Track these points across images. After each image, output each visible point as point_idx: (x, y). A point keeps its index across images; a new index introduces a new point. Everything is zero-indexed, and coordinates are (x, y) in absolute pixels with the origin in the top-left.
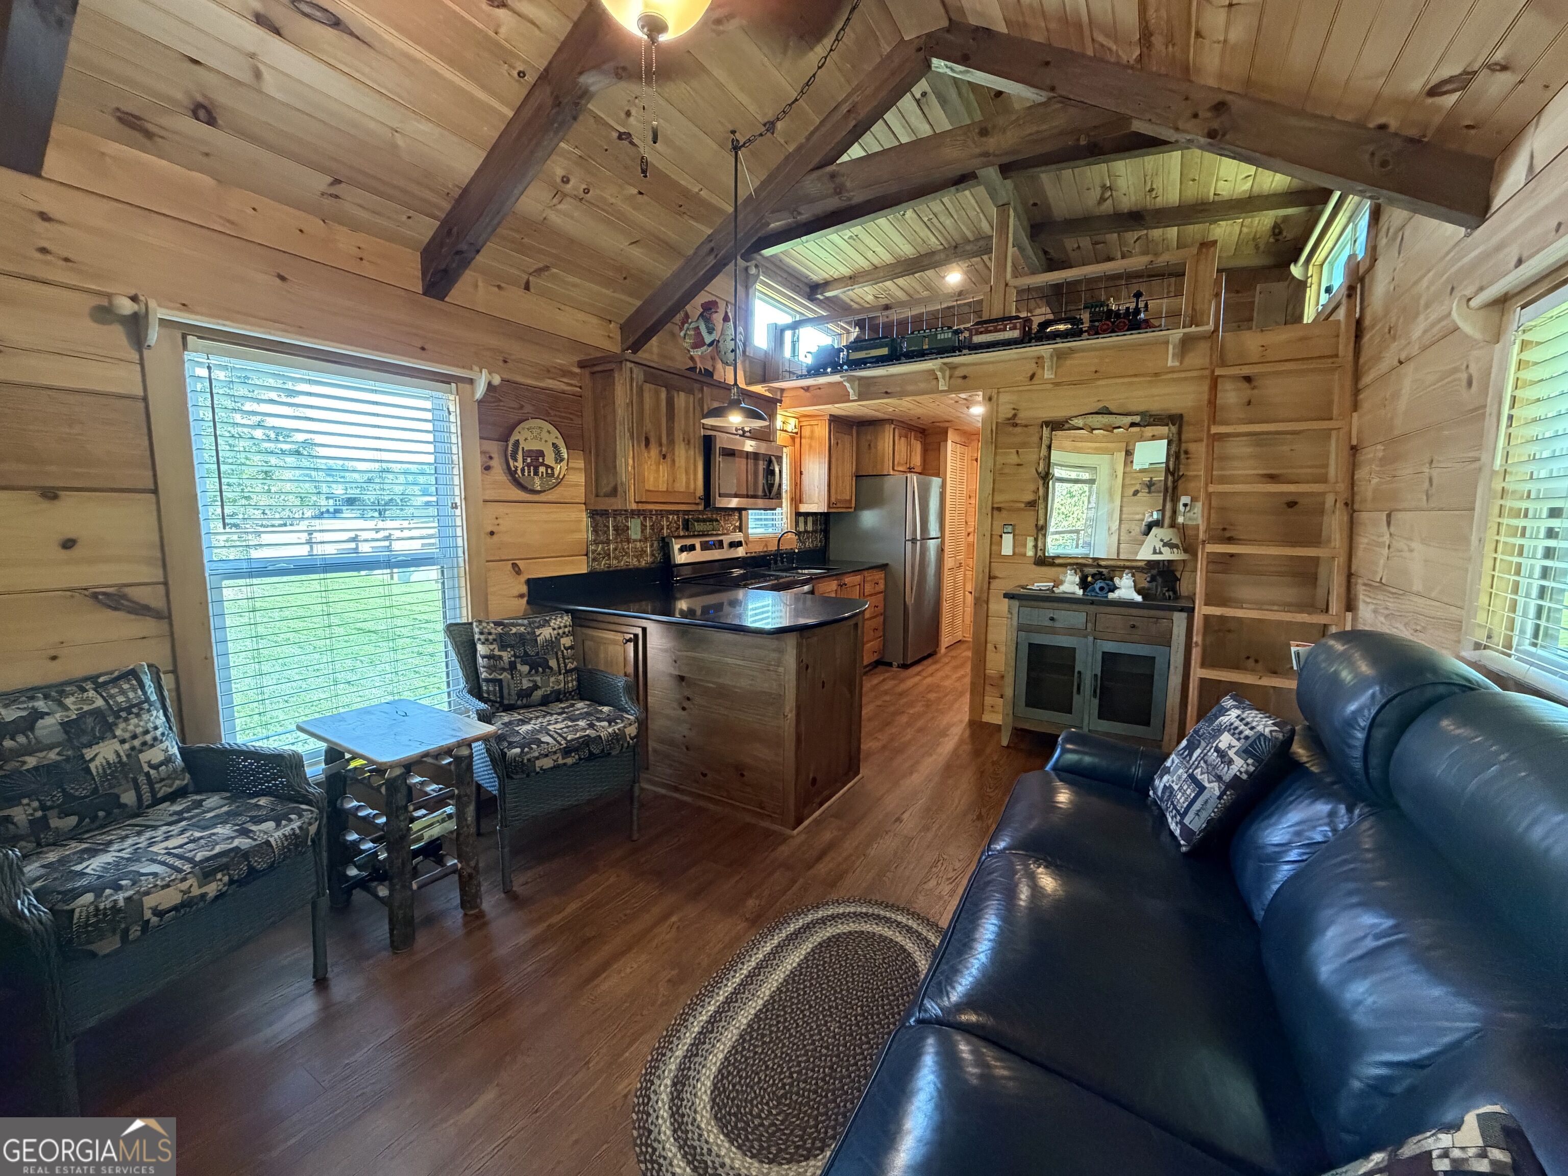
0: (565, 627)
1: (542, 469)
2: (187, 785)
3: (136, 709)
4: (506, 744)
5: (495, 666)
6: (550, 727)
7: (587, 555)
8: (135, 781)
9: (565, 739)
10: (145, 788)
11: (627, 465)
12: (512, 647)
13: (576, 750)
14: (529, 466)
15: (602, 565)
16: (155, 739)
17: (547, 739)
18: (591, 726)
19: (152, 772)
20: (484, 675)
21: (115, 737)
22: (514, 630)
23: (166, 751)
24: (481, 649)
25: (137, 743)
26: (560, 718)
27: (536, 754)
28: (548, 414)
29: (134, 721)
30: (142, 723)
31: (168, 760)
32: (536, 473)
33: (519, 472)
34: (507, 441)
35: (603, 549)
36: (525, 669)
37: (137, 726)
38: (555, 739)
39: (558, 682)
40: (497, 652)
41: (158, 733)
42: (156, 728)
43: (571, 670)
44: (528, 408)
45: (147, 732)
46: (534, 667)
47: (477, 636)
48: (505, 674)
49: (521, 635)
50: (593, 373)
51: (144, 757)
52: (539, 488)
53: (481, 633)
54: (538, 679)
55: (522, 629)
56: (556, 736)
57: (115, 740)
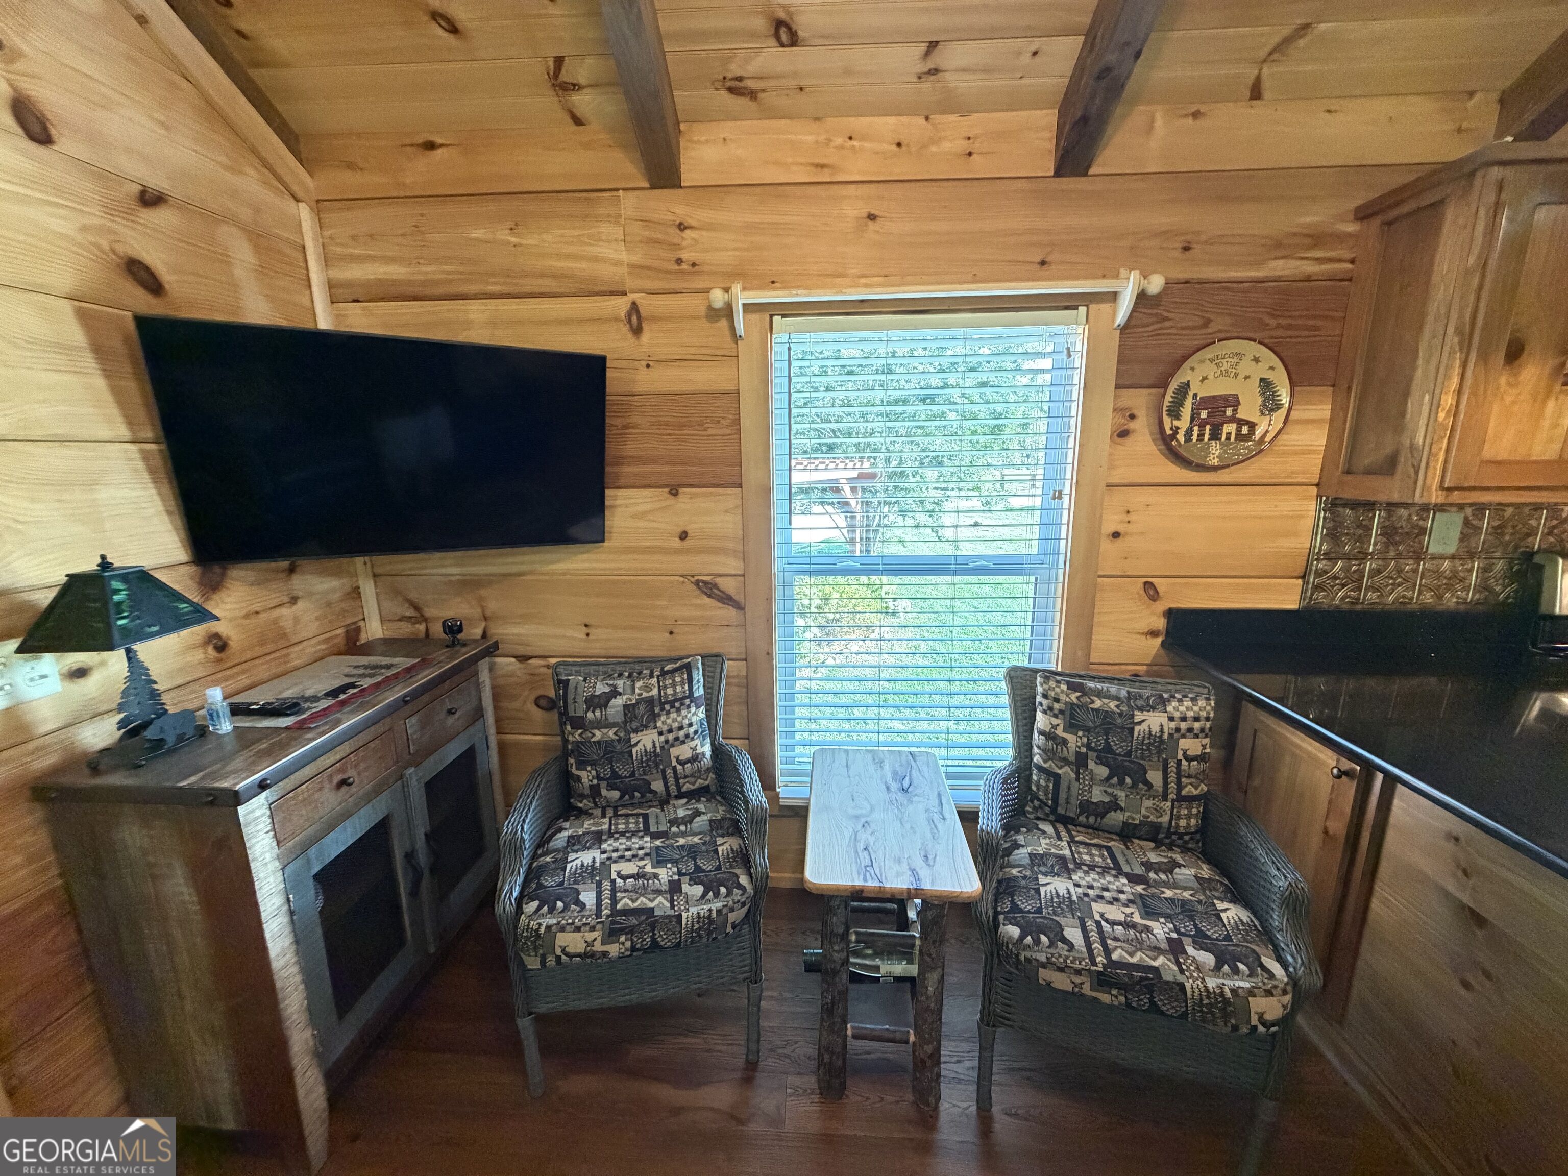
0: (1197, 719)
1: (1230, 428)
2: (708, 786)
3: (678, 703)
4: (1007, 906)
5: (1054, 752)
6: (1097, 907)
7: (1303, 577)
8: (664, 771)
9: (1107, 952)
10: (671, 781)
11: (1435, 406)
12: (1087, 730)
13: (1123, 987)
14: (1202, 426)
15: (1340, 597)
16: (687, 736)
17: (1073, 934)
18: (1175, 948)
19: (679, 767)
20: (1037, 759)
21: (656, 727)
22: (1098, 704)
23: (694, 749)
24: (1042, 721)
25: (671, 737)
26: (1131, 890)
27: (1042, 958)
28: (1264, 326)
29: (674, 715)
30: (680, 719)
31: (695, 759)
32: (1215, 436)
33: (1181, 437)
34: (1165, 386)
35: (1344, 569)
36: (1102, 771)
37: (674, 720)
38: (1088, 944)
39: (1159, 812)
40: (1060, 732)
41: (692, 730)
42: (690, 725)
43: (1191, 799)
44: (1219, 323)
45: (681, 728)
46: (1118, 771)
47: (1039, 699)
48: (1067, 769)
49: (1107, 715)
50: (1389, 223)
51: (674, 752)
52: (1216, 462)
53: (1045, 696)
54: (1122, 795)
55: (1112, 705)
56: (1094, 936)
57: (656, 731)
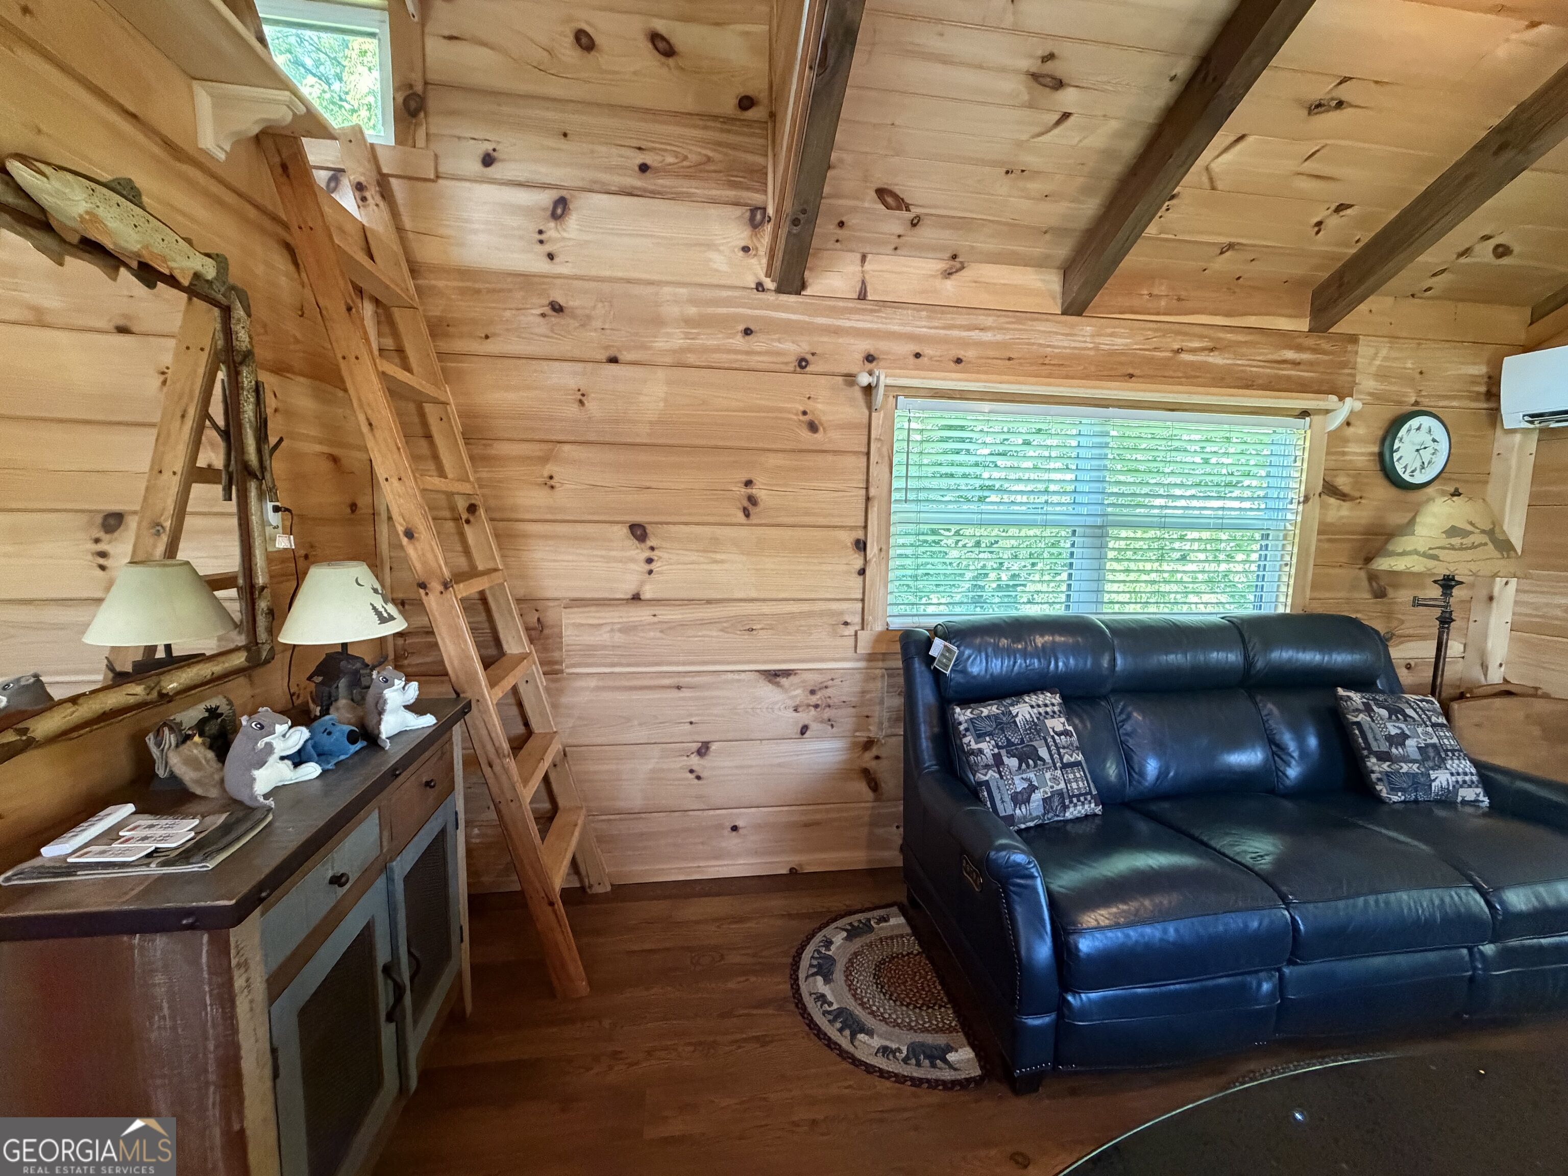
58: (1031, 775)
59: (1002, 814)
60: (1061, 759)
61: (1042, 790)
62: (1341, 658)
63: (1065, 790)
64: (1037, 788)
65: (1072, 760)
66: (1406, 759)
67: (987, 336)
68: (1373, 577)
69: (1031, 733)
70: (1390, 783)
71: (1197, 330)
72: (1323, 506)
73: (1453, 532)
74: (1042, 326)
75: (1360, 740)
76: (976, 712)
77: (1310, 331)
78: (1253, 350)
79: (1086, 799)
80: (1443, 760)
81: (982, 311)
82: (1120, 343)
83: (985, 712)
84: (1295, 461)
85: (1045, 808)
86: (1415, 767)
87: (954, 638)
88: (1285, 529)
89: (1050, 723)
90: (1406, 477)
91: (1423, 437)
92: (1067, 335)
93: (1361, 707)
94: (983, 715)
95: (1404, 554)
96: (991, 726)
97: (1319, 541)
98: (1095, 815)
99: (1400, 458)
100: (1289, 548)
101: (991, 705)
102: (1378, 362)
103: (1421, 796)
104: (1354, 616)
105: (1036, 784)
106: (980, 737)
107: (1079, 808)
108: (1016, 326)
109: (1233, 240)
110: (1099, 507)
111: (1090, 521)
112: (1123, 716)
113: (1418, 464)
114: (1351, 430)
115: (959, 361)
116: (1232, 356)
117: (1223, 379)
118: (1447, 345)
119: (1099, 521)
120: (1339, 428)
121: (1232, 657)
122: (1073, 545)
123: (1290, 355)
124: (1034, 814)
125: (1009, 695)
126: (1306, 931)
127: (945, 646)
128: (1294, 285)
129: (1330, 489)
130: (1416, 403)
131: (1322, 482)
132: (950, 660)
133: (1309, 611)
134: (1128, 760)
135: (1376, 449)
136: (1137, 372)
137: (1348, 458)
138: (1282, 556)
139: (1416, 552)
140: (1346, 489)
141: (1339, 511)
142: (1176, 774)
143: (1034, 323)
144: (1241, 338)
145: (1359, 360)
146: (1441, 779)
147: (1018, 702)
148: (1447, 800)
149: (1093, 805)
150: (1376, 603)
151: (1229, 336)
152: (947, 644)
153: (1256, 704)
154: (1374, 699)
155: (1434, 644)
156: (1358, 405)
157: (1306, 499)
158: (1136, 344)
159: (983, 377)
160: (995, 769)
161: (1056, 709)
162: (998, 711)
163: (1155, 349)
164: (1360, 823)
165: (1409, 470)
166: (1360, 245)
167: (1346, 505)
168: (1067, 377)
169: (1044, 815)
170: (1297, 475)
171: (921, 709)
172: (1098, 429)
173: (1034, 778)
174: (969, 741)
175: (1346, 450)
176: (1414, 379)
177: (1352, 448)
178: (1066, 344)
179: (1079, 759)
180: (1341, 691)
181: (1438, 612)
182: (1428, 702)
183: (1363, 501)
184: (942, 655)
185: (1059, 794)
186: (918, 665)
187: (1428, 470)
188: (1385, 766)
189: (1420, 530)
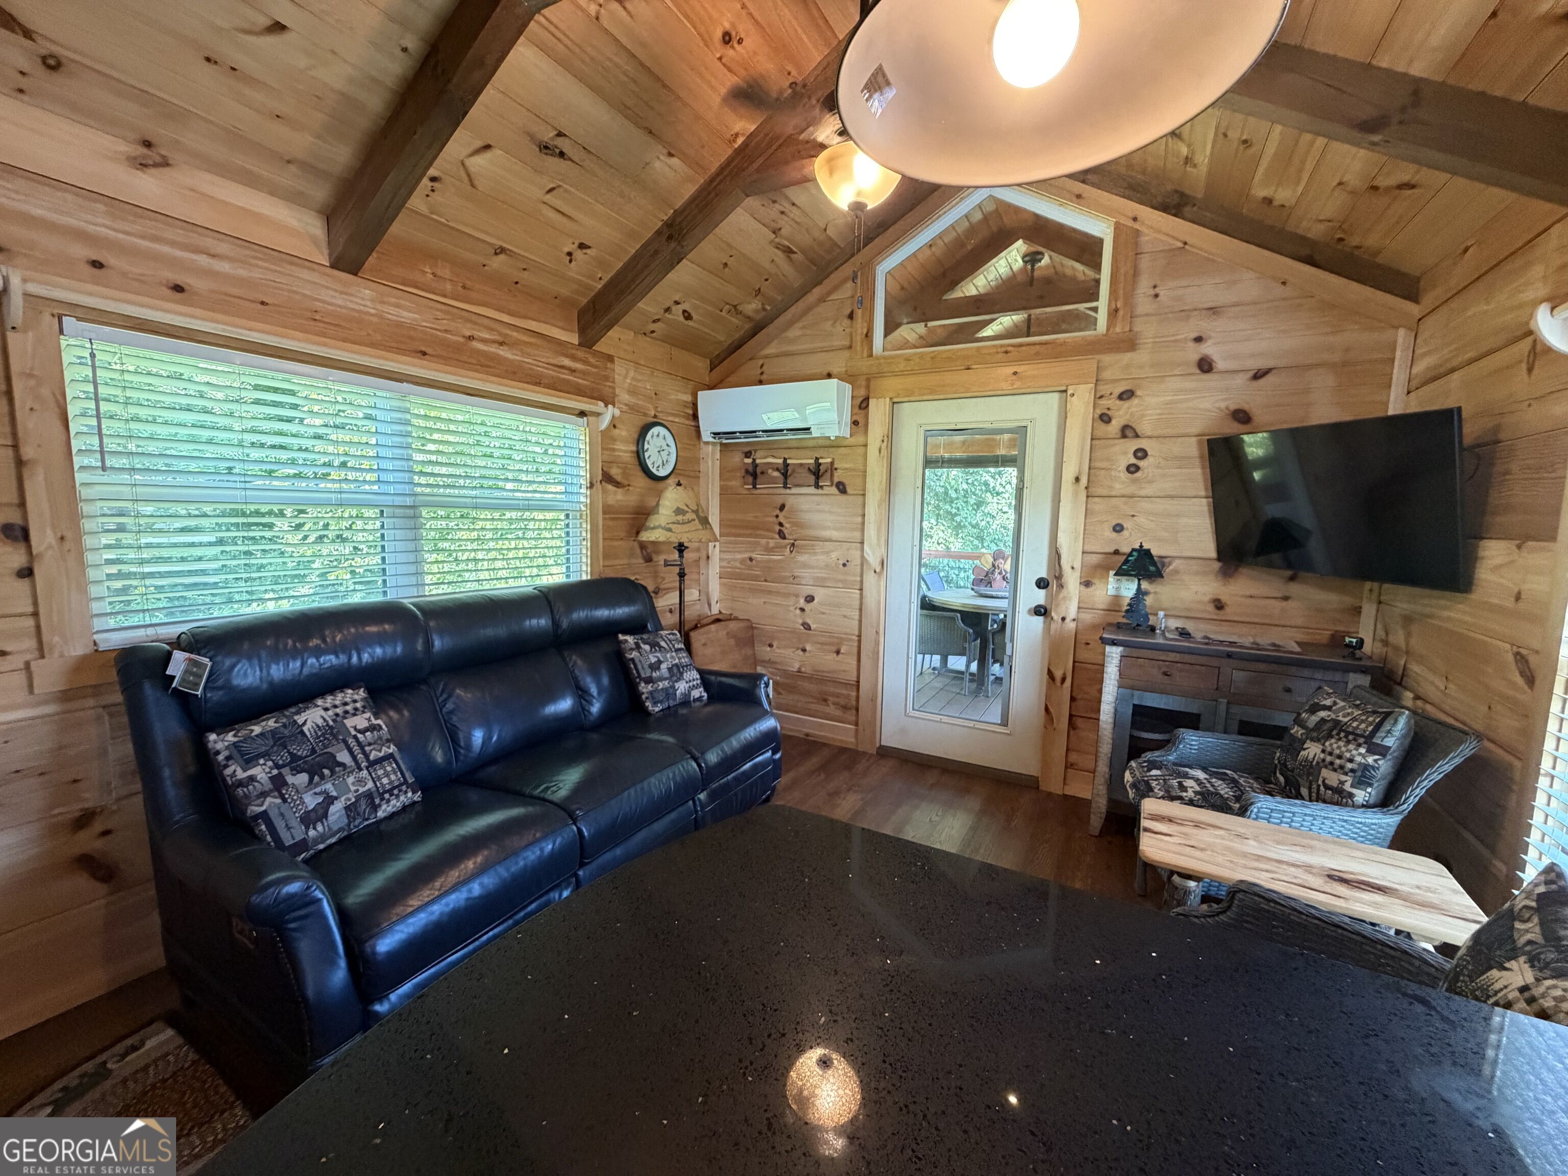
19: (1322, 788)
25: (1329, 759)
29: (1341, 743)
30: (1343, 749)
57: (1321, 747)
58: (329, 787)
59: (288, 842)
60: (367, 756)
61: (343, 799)
62: (621, 612)
63: (374, 789)
64: (336, 798)
65: (381, 754)
66: (661, 679)
67: (224, 267)
68: (643, 546)
69: (326, 738)
70: (653, 698)
71: (486, 322)
72: (604, 491)
73: (679, 511)
74: (305, 274)
75: (634, 672)
76: (242, 733)
77: (579, 345)
78: (536, 352)
79: (400, 791)
80: (682, 674)
81: (211, 233)
82: (407, 316)
83: (257, 729)
84: (580, 453)
85: (348, 816)
86: (666, 683)
87: (204, 647)
88: (580, 510)
89: (349, 723)
90: (654, 471)
91: (660, 442)
92: (342, 293)
93: (634, 646)
94: (254, 734)
95: (654, 528)
96: (266, 745)
97: (604, 519)
98: (414, 803)
99: (649, 457)
100: (584, 525)
101: (268, 719)
102: (628, 381)
103: (672, 703)
104: (633, 578)
105: (334, 794)
106: (249, 761)
107: (393, 802)
108: (266, 265)
109: (505, 245)
110: (407, 487)
111: (399, 500)
112: (445, 696)
113: (660, 462)
114: (616, 432)
115: (178, 289)
116: (519, 353)
117: (515, 373)
118: (669, 376)
119: (409, 501)
120: (608, 428)
121: (541, 623)
122: (382, 527)
123: (567, 362)
124: (335, 828)
125: (295, 704)
126: (589, 835)
127: (190, 660)
128: (564, 303)
129: (607, 478)
130: (655, 417)
131: (600, 472)
132: (201, 677)
133: (603, 576)
134: (452, 737)
135: (634, 448)
136: (428, 350)
137: (617, 453)
138: (581, 532)
139: (659, 527)
140: (619, 478)
141: (617, 496)
142: (499, 737)
143: (293, 268)
144: (525, 338)
145: (616, 376)
146: (681, 687)
147: (308, 708)
148: (686, 702)
149: (410, 794)
150: (647, 566)
151: (515, 334)
152: (193, 656)
153: (564, 659)
154: (642, 639)
155: (678, 593)
156: (617, 412)
157: (592, 486)
158: (426, 321)
159: (220, 317)
160: (276, 794)
161: (358, 705)
162: (277, 725)
163: (446, 331)
164: (639, 735)
165: (656, 466)
166: (603, 282)
167: (620, 490)
168: (345, 340)
169: (349, 825)
170: (583, 465)
171: (162, 748)
172: (396, 404)
173: (332, 788)
174: (236, 771)
175: (616, 447)
176: (652, 398)
177: (619, 446)
178: (339, 302)
179: (391, 751)
180: (621, 637)
181: (677, 570)
182: (673, 634)
183: (631, 488)
184: (186, 672)
185: (365, 796)
186: (149, 691)
187: (666, 466)
188: (650, 687)
189: (662, 511)
